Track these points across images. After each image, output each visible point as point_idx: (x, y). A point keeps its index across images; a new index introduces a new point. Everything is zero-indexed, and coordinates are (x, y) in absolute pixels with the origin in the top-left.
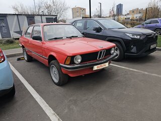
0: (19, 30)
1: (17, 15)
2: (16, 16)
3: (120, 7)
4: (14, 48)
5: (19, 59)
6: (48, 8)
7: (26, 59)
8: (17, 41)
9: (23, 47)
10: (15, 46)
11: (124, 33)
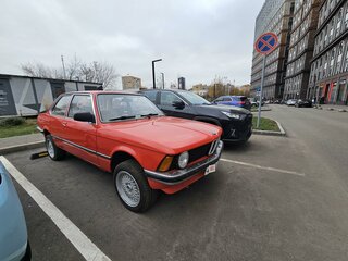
0: (34, 103)
1: (32, 78)
2: (29, 81)
3: (182, 81)
4: (24, 133)
5: (35, 157)
6: (86, 73)
7: (52, 155)
8: (30, 121)
9: (46, 133)
10: (25, 129)
11: (220, 111)
